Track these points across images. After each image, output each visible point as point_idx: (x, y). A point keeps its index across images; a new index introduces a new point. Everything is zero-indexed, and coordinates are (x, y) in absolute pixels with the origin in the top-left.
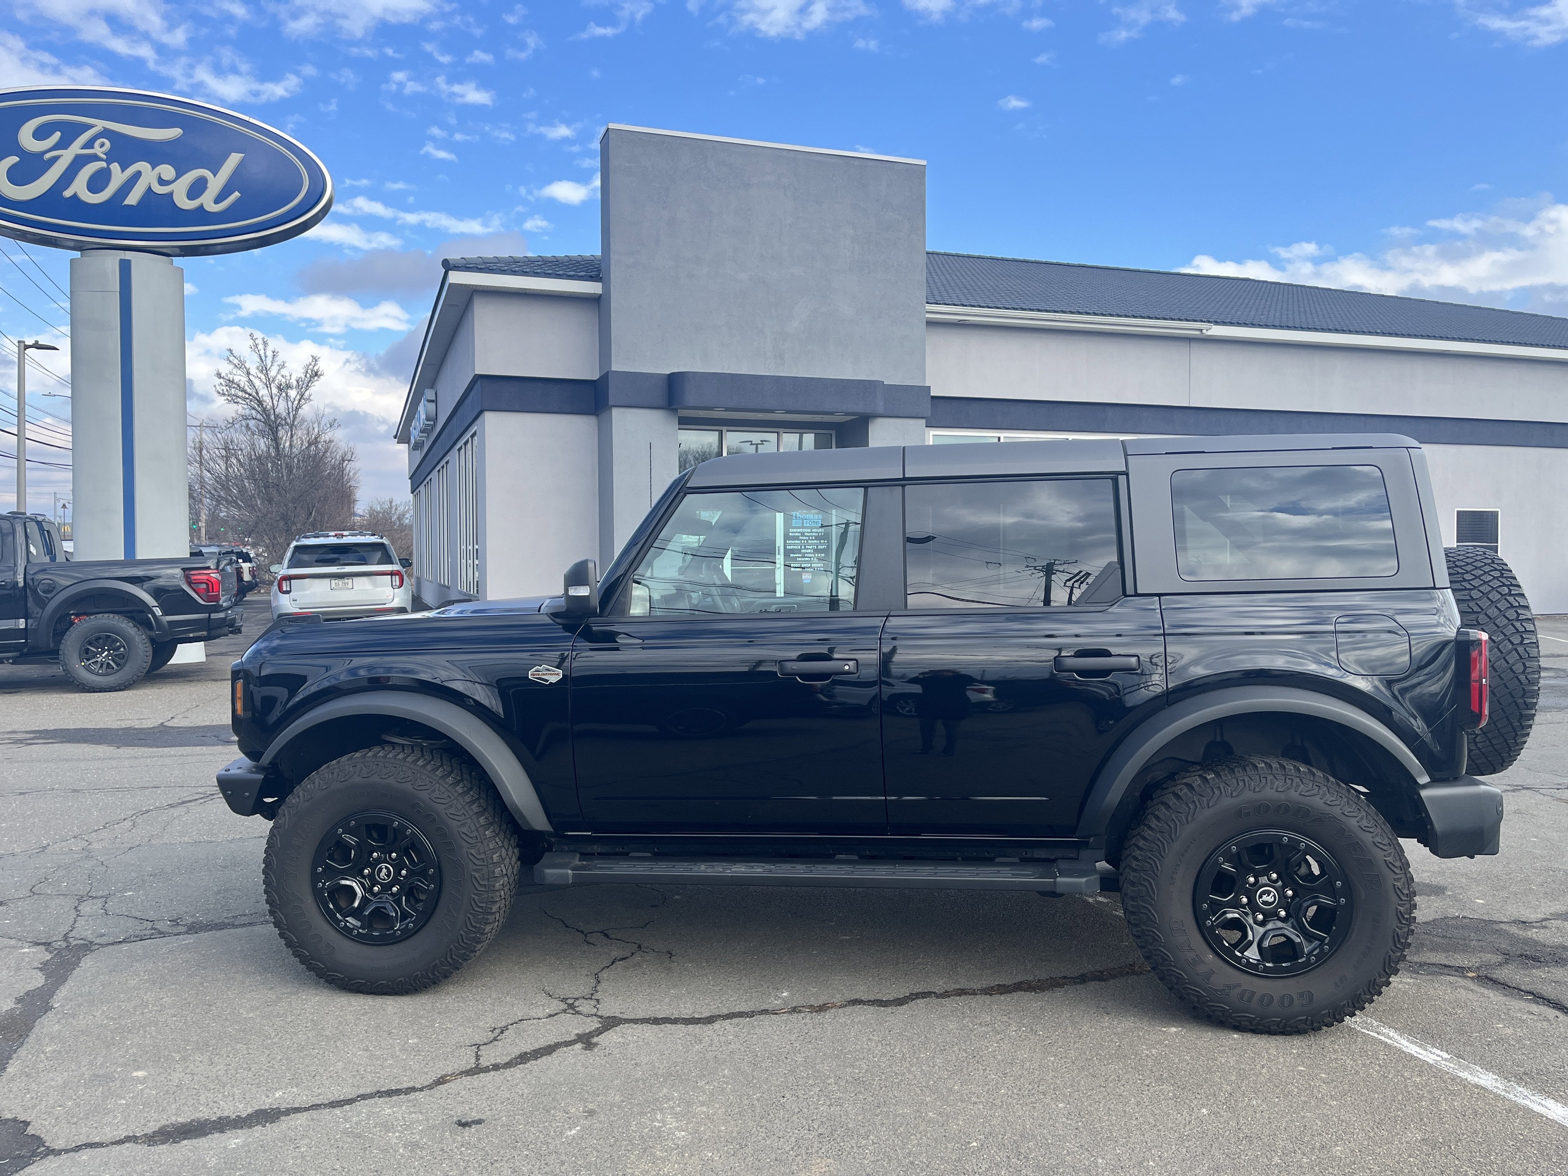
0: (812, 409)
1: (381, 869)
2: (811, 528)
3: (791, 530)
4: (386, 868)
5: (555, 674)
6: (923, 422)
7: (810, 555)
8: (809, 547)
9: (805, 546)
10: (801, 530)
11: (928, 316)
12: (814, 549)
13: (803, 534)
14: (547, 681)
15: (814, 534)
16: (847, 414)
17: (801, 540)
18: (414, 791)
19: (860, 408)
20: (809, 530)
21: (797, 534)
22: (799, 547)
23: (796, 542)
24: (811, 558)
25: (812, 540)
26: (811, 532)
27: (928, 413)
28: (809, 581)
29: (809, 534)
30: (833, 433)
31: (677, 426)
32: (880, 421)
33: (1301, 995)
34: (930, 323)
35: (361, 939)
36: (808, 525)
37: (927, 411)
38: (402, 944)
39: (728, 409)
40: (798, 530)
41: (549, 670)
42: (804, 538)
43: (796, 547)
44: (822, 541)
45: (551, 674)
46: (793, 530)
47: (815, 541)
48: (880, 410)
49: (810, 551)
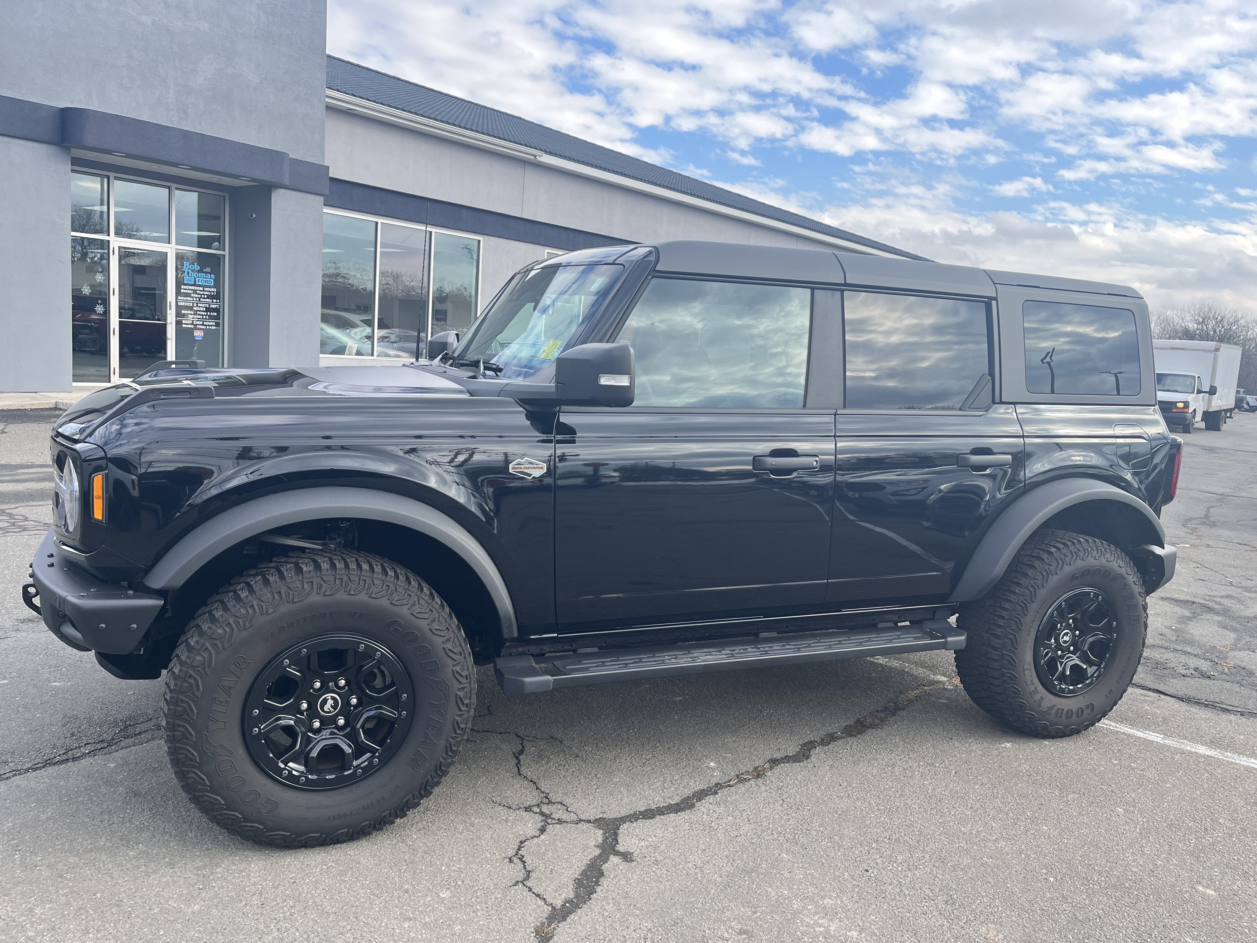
0: (220, 169)
1: (325, 701)
2: (204, 287)
3: (182, 287)
4: (333, 698)
5: (539, 468)
6: (321, 199)
7: (202, 313)
8: (201, 305)
9: (197, 304)
10: (193, 288)
11: (327, 100)
12: (206, 308)
13: (195, 292)
14: (530, 475)
15: (206, 293)
16: (253, 180)
17: (193, 297)
18: (392, 607)
19: (266, 176)
20: (202, 289)
21: (189, 291)
22: (191, 305)
23: (188, 298)
24: (203, 315)
25: (204, 298)
26: (204, 291)
27: (327, 192)
28: (201, 339)
29: (202, 293)
30: (227, 196)
31: (69, 167)
32: (282, 191)
33: (1087, 707)
34: (330, 109)
35: (309, 787)
36: (200, 283)
37: (326, 188)
38: (364, 784)
39: (129, 156)
40: (190, 288)
41: (531, 463)
42: (196, 296)
43: (188, 304)
44: (215, 301)
45: (534, 468)
46: (185, 287)
47: (207, 300)
48: (287, 182)
49: (202, 309)
